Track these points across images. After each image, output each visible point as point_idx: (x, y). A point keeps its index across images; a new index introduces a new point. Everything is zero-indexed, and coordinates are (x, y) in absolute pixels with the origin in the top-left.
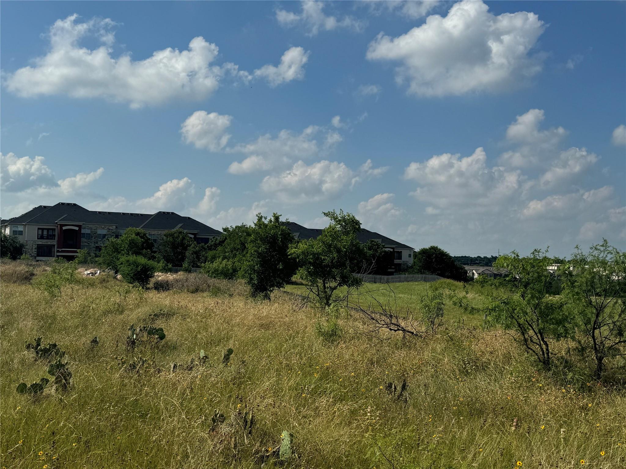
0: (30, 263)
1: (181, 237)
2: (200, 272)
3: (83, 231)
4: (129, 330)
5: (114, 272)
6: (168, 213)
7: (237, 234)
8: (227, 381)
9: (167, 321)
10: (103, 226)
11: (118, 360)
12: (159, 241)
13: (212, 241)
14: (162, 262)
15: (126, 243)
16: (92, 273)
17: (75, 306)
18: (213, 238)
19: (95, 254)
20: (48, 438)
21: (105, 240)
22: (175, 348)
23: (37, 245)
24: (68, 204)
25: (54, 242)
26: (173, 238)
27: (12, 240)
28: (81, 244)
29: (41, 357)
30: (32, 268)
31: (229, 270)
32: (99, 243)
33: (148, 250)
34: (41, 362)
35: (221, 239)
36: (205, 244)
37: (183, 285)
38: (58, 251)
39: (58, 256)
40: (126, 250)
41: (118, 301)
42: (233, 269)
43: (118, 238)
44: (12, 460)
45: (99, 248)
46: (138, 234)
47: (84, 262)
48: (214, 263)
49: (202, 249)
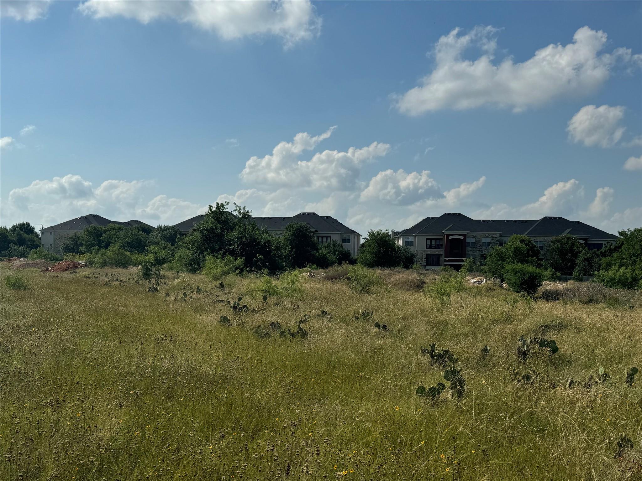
0: (421, 272)
1: (570, 243)
2: (593, 281)
3: (468, 240)
4: (519, 340)
5: (500, 280)
6: (555, 218)
7: (636, 238)
8: (632, 403)
9: (559, 333)
10: (487, 235)
11: (510, 370)
12: (545, 248)
13: (606, 247)
14: (549, 269)
15: (511, 251)
16: (478, 282)
17: (465, 313)
18: (607, 243)
19: (481, 262)
20: (448, 442)
21: (490, 248)
22: (570, 362)
23: (427, 254)
24: (454, 214)
25: (441, 251)
26: (561, 244)
27: (404, 250)
28: (467, 253)
29: (436, 362)
30: (423, 276)
31: (627, 279)
32: (484, 252)
33: (534, 258)
34: (436, 367)
35: (616, 244)
36: (598, 250)
37: (575, 295)
38: (445, 260)
39: (445, 265)
40: (511, 258)
41: (505, 310)
42: (632, 277)
43: (503, 246)
44: (417, 459)
45: (484, 257)
46: (522, 241)
47: (471, 271)
48: (609, 271)
49: (594, 256)
